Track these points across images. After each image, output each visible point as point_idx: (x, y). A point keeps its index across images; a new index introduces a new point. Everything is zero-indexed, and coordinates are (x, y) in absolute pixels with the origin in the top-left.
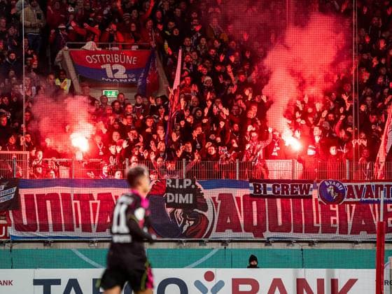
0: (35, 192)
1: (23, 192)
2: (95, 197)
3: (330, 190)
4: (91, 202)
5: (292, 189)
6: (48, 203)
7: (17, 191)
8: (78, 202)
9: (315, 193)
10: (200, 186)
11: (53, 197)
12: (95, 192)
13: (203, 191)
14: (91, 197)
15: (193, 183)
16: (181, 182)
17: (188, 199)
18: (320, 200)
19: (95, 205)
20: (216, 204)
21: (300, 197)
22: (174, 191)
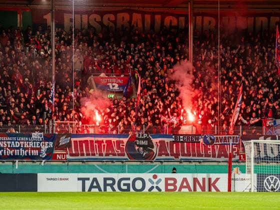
0: (78, 139)
1: (73, 139)
2: (104, 141)
3: (208, 139)
4: (102, 144)
5: (192, 139)
6: (84, 144)
7: (70, 139)
8: (97, 144)
9: (201, 140)
10: (151, 137)
11: (86, 142)
12: (105, 139)
13: (152, 139)
14: (103, 141)
15: (148, 136)
16: (143, 135)
17: (145, 143)
18: (203, 143)
19: (104, 145)
20: (158, 145)
21: (195, 142)
22: (139, 139)
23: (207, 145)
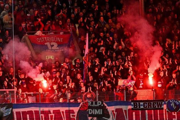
0: (21, 110)
1: (15, 110)
2: (52, 112)
3: (172, 105)
4: (49, 115)
5: (154, 105)
6: (28, 116)
7: (12, 110)
8: (43, 115)
9: (165, 107)
10: (106, 105)
11: (30, 113)
12: (52, 109)
13: (107, 107)
14: (49, 112)
15: (102, 103)
16: (96, 103)
17: (99, 112)
18: (167, 110)
19: (51, 116)
20: (114, 114)
21: (157, 109)
22: (92, 108)
23: (172, 112)
